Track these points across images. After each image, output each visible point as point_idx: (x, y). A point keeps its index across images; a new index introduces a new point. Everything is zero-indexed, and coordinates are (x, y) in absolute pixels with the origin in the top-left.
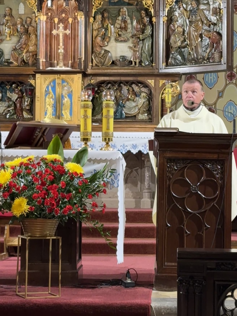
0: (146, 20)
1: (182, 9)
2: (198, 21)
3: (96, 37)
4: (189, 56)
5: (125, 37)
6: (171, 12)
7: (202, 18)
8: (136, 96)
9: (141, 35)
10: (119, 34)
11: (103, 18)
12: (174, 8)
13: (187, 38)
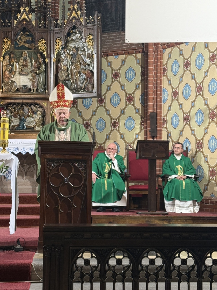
0: (41, 60)
1: (66, 53)
2: (77, 62)
3: (5, 71)
4: (71, 86)
5: (26, 72)
6: (59, 55)
7: (80, 60)
8: (34, 114)
9: (38, 70)
10: (21, 70)
11: (10, 58)
12: (61, 53)
13: (70, 73)
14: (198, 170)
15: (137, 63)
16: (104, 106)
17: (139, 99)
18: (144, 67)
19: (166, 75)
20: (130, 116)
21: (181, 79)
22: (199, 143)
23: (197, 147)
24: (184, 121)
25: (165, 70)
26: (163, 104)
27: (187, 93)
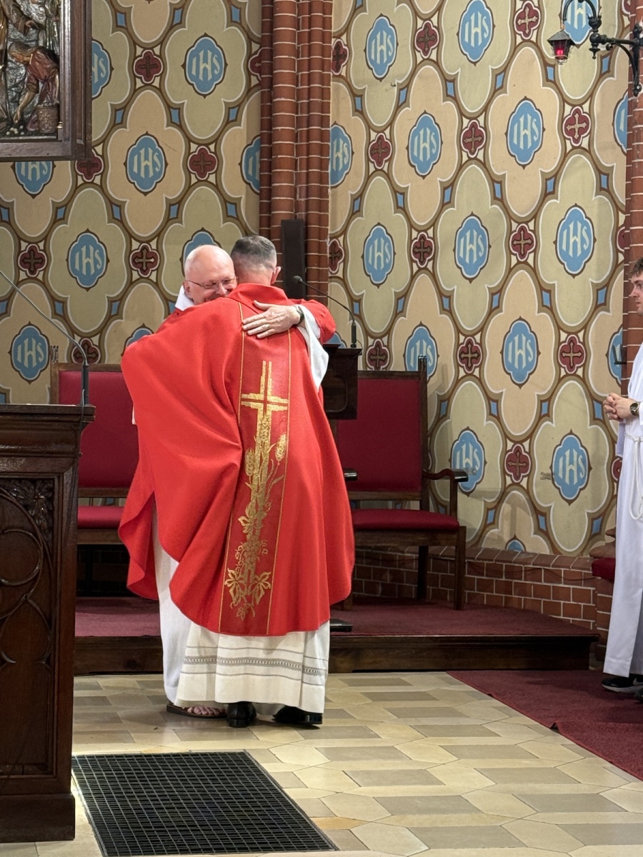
14: (464, 447)
15: (232, 21)
16: (102, 188)
17: (240, 164)
18: (260, 36)
19: (344, 74)
20: (203, 230)
21: (403, 93)
22: (470, 346)
23: (462, 359)
24: (413, 256)
25: (340, 55)
26: (332, 187)
27: (425, 149)
